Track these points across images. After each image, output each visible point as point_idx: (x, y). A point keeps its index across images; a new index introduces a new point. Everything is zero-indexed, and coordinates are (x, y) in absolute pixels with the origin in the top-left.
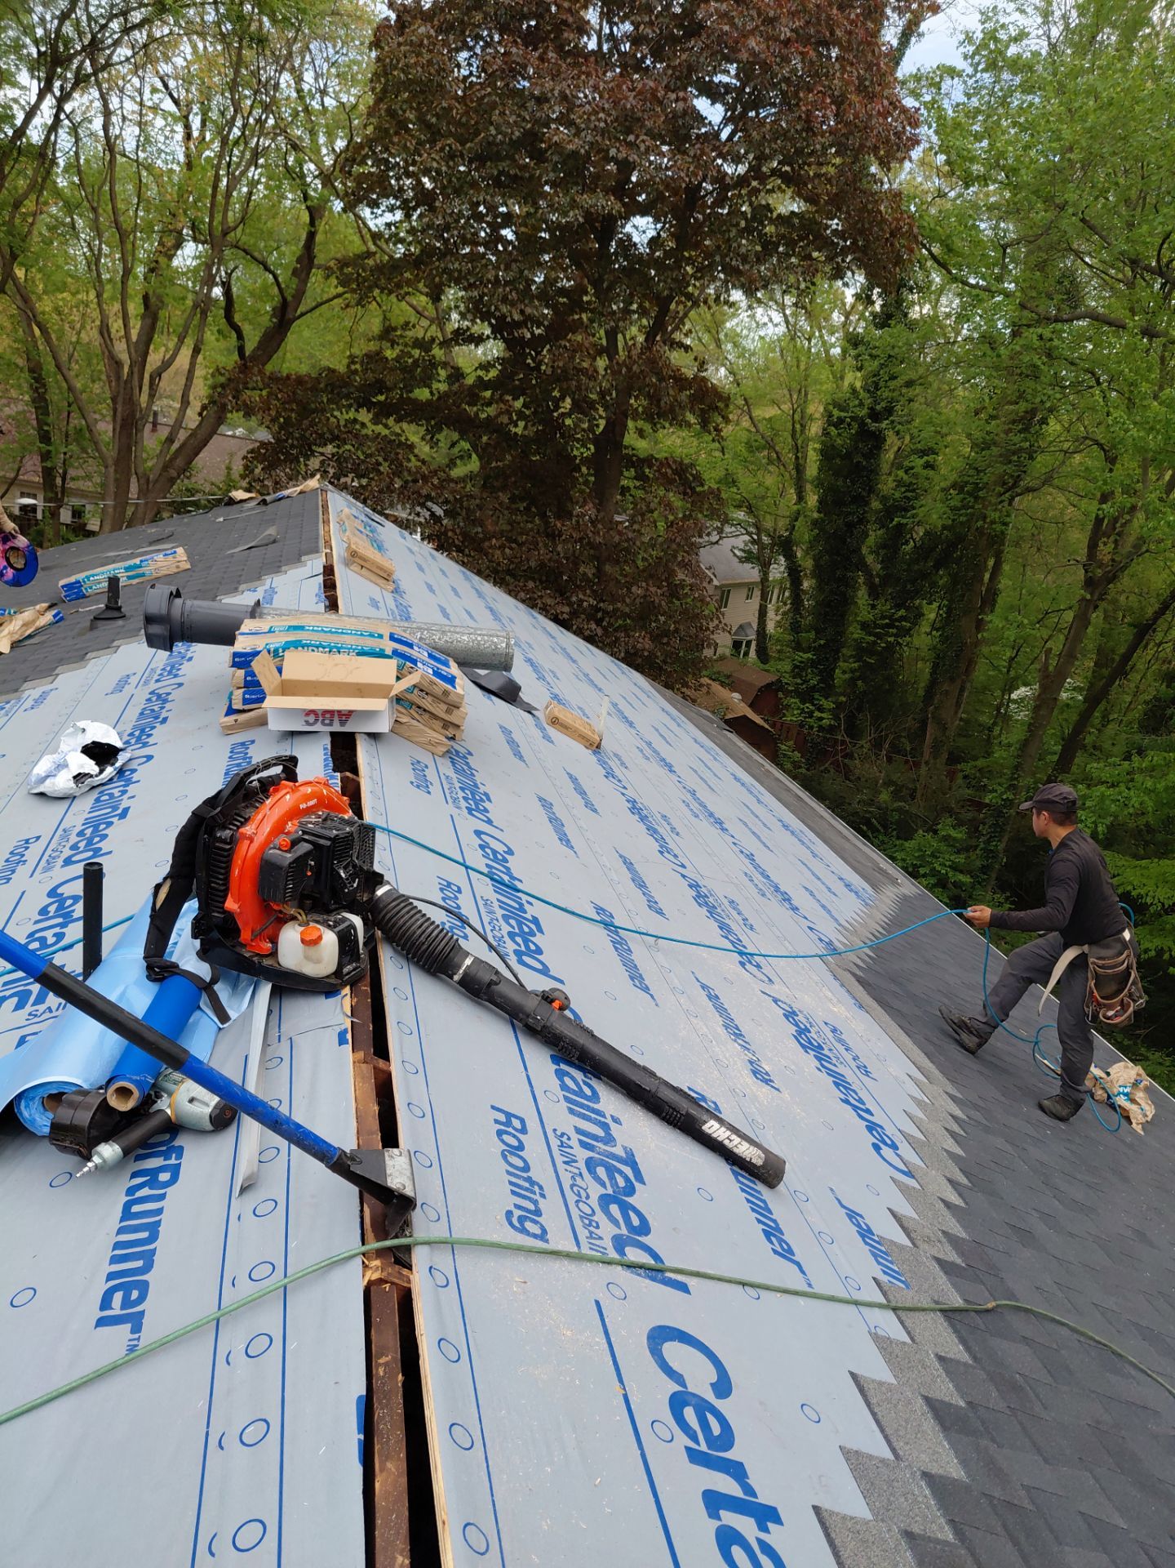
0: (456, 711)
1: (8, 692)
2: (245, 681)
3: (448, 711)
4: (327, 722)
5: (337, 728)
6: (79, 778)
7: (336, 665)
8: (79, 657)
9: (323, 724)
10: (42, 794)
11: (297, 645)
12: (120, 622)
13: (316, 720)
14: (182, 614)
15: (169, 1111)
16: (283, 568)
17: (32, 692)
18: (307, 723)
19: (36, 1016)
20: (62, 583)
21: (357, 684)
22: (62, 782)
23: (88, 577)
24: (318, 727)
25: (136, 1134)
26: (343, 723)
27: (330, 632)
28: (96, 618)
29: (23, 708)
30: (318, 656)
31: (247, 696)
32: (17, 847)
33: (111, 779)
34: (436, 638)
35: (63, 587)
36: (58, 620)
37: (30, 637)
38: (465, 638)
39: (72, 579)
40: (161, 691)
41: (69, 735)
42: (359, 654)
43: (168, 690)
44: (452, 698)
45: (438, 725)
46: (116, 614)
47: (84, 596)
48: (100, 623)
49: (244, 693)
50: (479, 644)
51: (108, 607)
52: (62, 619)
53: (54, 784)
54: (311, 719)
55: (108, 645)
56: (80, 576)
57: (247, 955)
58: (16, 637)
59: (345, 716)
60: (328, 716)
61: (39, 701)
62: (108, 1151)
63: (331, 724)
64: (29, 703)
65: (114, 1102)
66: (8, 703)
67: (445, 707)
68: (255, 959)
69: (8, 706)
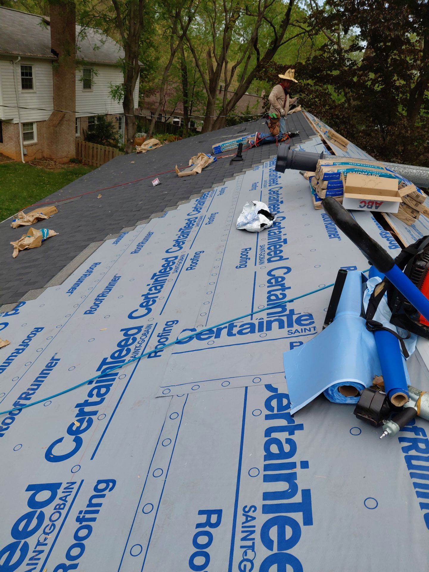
0: (420, 205)
1: (207, 188)
2: (328, 186)
3: (416, 205)
4: (370, 206)
5: (374, 209)
6: (262, 225)
7: (370, 180)
8: (231, 175)
9: (368, 207)
10: (244, 230)
11: (352, 170)
12: (241, 162)
13: (365, 206)
14: (292, 156)
15: (416, 408)
16: (303, 141)
17: (218, 188)
18: (361, 207)
19: (292, 333)
20: (213, 147)
21: (380, 190)
22: (256, 226)
23: (223, 145)
24: (365, 209)
25: (404, 419)
26: (377, 208)
27: (360, 165)
28: (233, 160)
29: (217, 194)
30: (362, 176)
31: (328, 193)
32: (243, 252)
33: (271, 226)
34: (401, 171)
35: (214, 148)
36: (215, 161)
37: (207, 167)
38: (415, 171)
39: (217, 145)
40: (274, 190)
41: (247, 206)
42: (380, 176)
43: (277, 189)
44: (420, 199)
45: (409, 211)
46: (240, 159)
47: (221, 152)
48: (234, 162)
49: (327, 192)
50: (421, 174)
51: (237, 156)
52: (216, 161)
53: (252, 226)
54: (363, 205)
55: (240, 171)
56: (220, 144)
57: (420, 325)
58: (203, 167)
59: (378, 204)
60: (371, 204)
61: (222, 192)
62: (392, 426)
63: (371, 208)
64: (218, 193)
65: (393, 401)
66: (209, 192)
67: (415, 203)
68: (425, 328)
69: (210, 193)
